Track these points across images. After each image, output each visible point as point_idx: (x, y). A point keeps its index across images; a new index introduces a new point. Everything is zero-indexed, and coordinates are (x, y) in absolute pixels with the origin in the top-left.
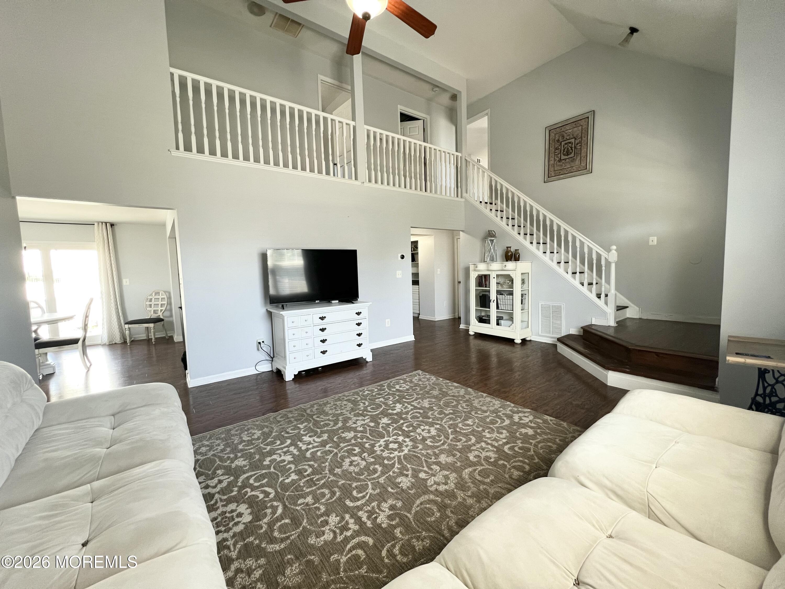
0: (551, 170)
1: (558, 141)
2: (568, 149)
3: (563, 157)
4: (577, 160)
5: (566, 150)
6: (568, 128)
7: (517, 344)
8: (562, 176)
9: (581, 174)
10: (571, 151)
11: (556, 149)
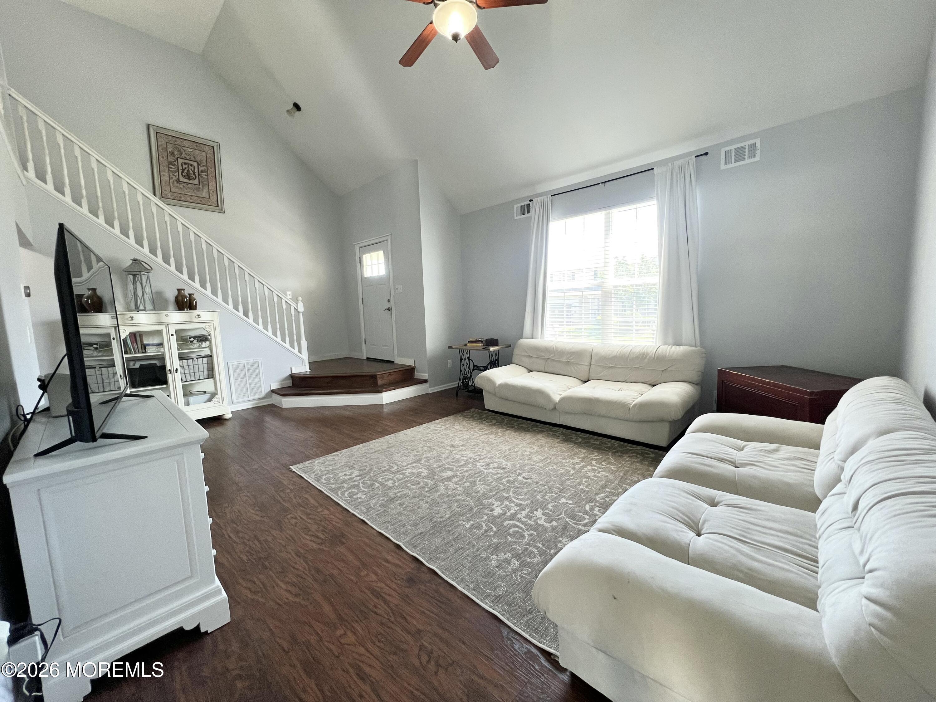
0: (166, 189)
1: (172, 154)
2: (188, 171)
3: (182, 179)
4: (205, 191)
5: (186, 171)
6: (187, 146)
7: (228, 420)
8: (184, 203)
9: (211, 210)
10: (194, 176)
11: (170, 163)
